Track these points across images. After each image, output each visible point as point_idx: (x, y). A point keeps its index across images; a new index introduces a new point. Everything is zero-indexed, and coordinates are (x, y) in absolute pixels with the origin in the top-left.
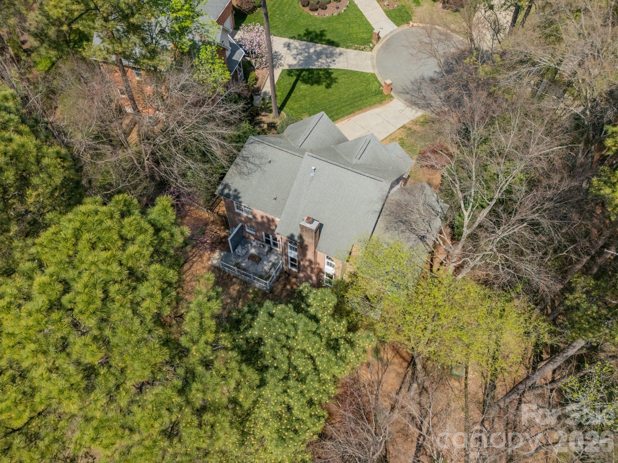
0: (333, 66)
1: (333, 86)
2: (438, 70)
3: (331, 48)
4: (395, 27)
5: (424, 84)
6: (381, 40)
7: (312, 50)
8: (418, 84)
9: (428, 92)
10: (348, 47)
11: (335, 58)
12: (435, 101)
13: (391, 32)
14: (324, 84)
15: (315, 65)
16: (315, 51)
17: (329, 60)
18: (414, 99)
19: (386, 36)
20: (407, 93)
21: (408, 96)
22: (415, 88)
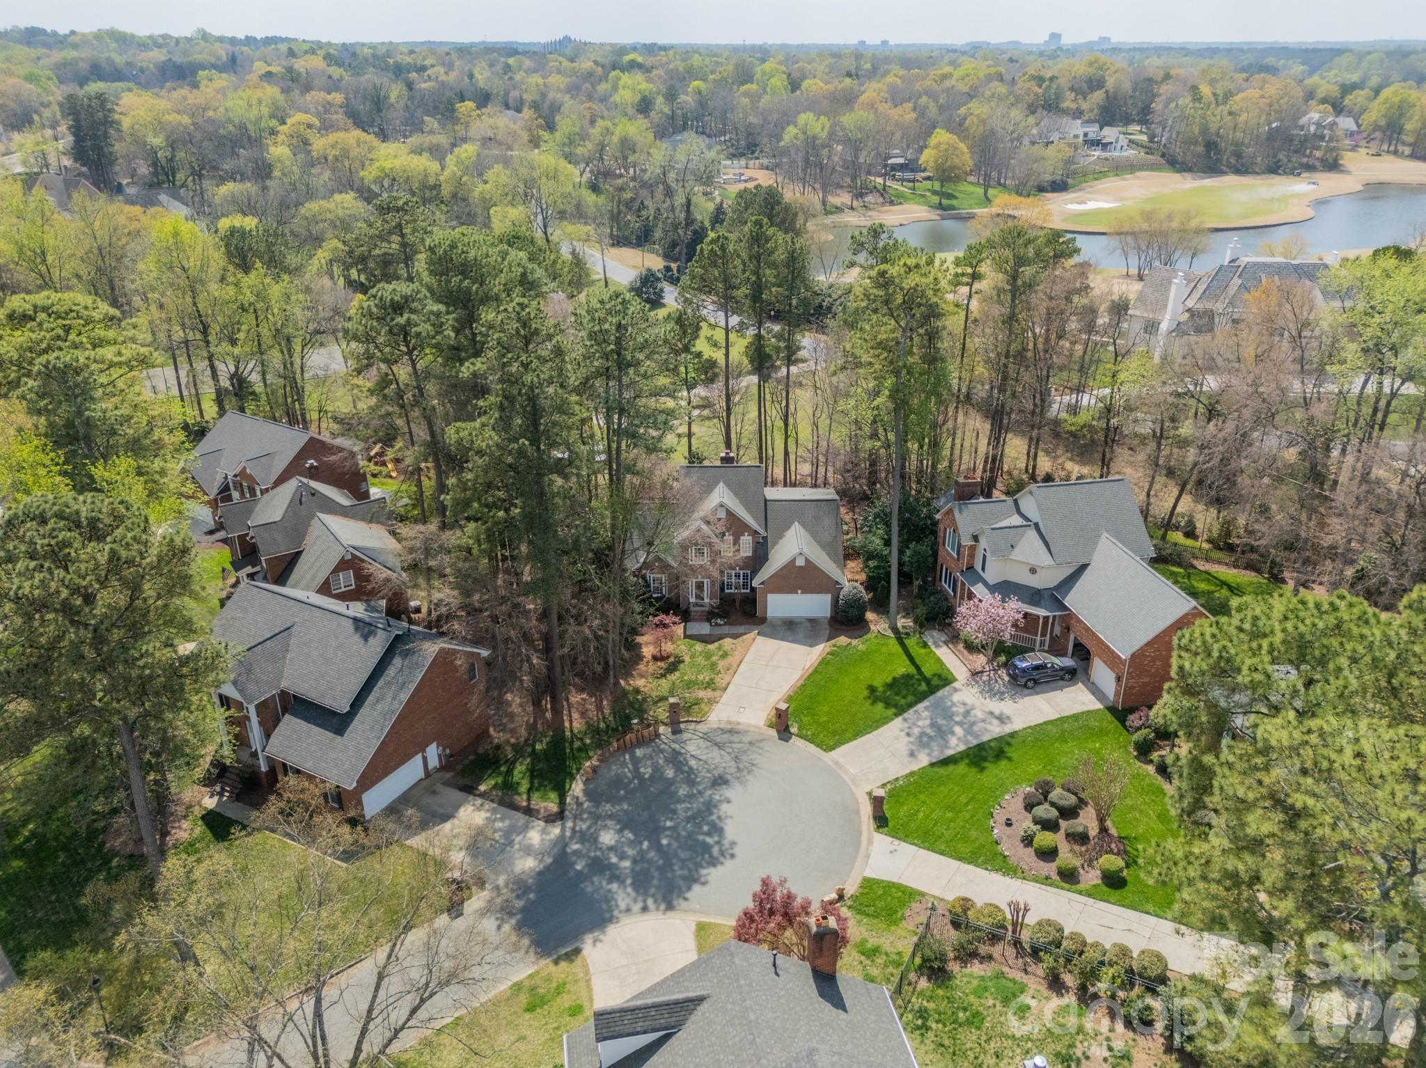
0: (898, 723)
1: (866, 693)
2: (724, 808)
3: (937, 755)
4: (869, 873)
5: (733, 770)
6: (872, 824)
7: (958, 730)
8: (744, 769)
9: (718, 760)
10: (912, 774)
11: (911, 739)
12: (699, 748)
13: (868, 856)
14: (881, 689)
15: (926, 708)
16: (953, 733)
17: (916, 731)
18: (736, 738)
19: (870, 842)
20: (751, 743)
21: (747, 739)
22: (744, 758)
